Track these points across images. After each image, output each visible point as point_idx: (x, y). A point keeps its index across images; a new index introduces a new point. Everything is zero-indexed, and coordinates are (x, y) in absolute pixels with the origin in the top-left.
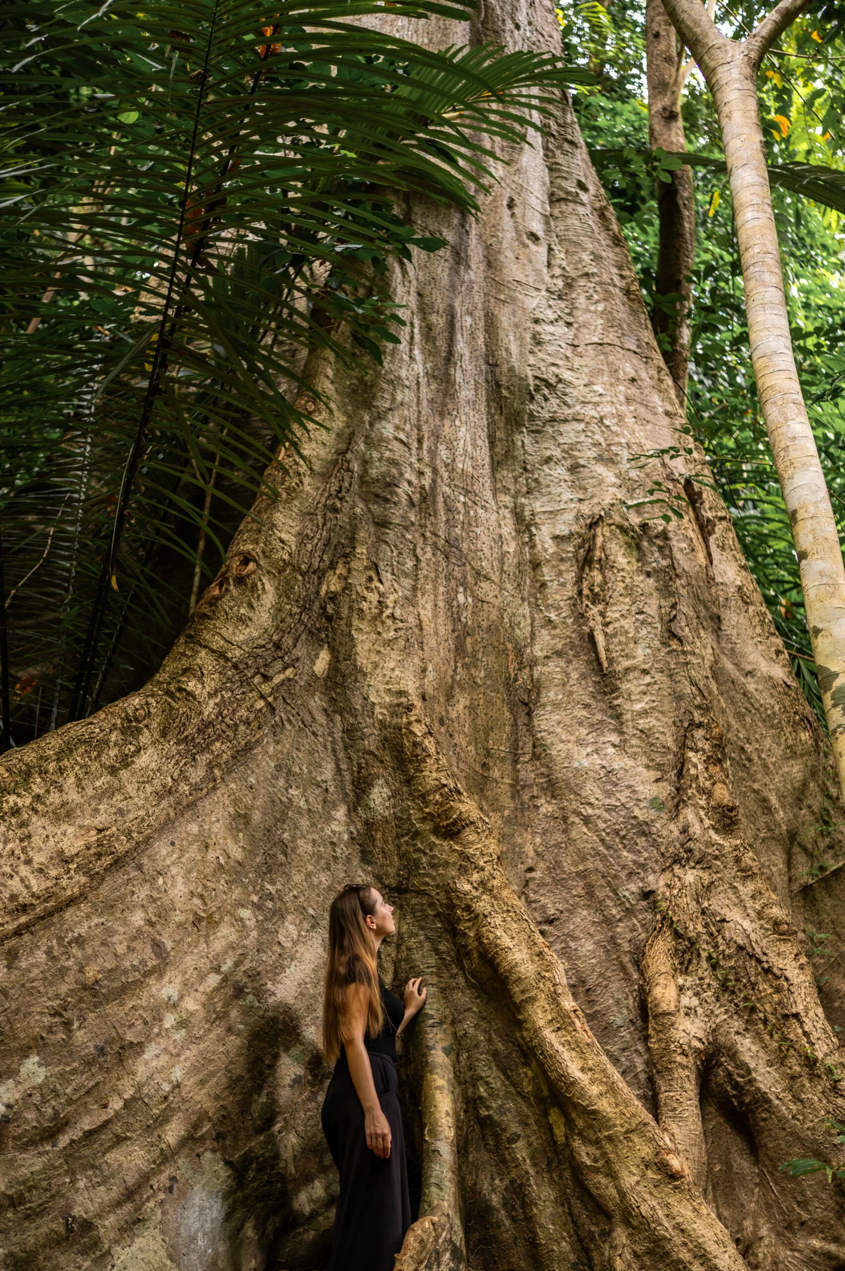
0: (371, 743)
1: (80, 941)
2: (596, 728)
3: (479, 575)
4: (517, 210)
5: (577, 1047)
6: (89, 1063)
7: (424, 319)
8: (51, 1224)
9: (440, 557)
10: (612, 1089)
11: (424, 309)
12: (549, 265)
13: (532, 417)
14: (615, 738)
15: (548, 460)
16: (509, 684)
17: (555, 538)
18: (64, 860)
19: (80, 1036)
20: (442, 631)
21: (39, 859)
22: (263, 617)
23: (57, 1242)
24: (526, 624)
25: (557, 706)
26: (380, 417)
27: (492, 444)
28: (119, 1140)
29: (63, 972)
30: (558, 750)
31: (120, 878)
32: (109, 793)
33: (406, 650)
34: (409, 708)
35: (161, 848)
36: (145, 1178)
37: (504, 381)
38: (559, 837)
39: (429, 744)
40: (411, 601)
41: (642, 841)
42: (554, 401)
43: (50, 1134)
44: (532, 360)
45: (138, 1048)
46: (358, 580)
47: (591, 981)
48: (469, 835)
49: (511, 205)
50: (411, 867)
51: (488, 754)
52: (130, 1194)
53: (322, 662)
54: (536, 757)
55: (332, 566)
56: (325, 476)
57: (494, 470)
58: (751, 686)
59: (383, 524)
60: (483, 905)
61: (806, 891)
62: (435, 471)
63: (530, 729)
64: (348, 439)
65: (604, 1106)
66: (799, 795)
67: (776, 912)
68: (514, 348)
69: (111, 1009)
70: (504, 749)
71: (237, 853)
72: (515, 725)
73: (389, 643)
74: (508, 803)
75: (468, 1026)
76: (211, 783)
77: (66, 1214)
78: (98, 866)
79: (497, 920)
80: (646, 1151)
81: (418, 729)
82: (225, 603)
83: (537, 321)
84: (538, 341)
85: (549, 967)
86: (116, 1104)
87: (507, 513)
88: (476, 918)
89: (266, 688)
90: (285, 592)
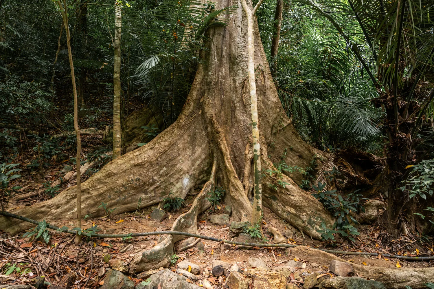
0: (208, 122)
1: (169, 154)
2: (243, 113)
3: (226, 92)
4: (236, 22)
5: (229, 162)
6: (171, 167)
7: (217, 51)
8: (168, 183)
9: (219, 91)
10: (231, 167)
11: (217, 49)
12: (242, 31)
13: (236, 62)
14: (245, 115)
15: (239, 70)
16: (231, 108)
17: (239, 83)
18: (165, 146)
19: (170, 165)
20: (219, 103)
21: (162, 147)
22: (192, 107)
23: (169, 185)
24: (234, 98)
25: (238, 110)
26: (209, 72)
27: (230, 69)
28: (175, 174)
29: (167, 158)
30: (238, 117)
31: (173, 146)
32: (171, 137)
33: (213, 108)
34: (213, 116)
35: (178, 142)
36: (179, 178)
37: (232, 57)
38: (238, 129)
39: (215, 121)
40: (214, 100)
41: (248, 130)
42: (240, 58)
43: (167, 174)
44: (237, 51)
45: (177, 165)
46: (205, 99)
47: (241, 148)
48: (220, 134)
49: (235, 21)
50: (213, 138)
51: (227, 118)
52: (177, 179)
53: (200, 112)
54: (235, 118)
55: (201, 98)
56: (200, 84)
57: (230, 73)
58: (269, 103)
59: (209, 89)
60: (221, 143)
61: (275, 134)
62: (218, 78)
63: (234, 114)
64: (204, 76)
65: (230, 169)
66: (276, 119)
67: (263, 140)
68: (234, 50)
69: (173, 161)
70: (230, 117)
71: (189, 140)
72: (232, 114)
73: (210, 107)
74: (230, 125)
75: (219, 157)
76: (185, 132)
77: (170, 182)
78: (170, 146)
79: (222, 145)
80: (233, 175)
81: (214, 119)
82: (186, 108)
83: (238, 44)
84: (238, 47)
85: (227, 152)
86: (174, 171)
87: (232, 80)
88: (220, 145)
89: (192, 118)
90: (194, 103)
